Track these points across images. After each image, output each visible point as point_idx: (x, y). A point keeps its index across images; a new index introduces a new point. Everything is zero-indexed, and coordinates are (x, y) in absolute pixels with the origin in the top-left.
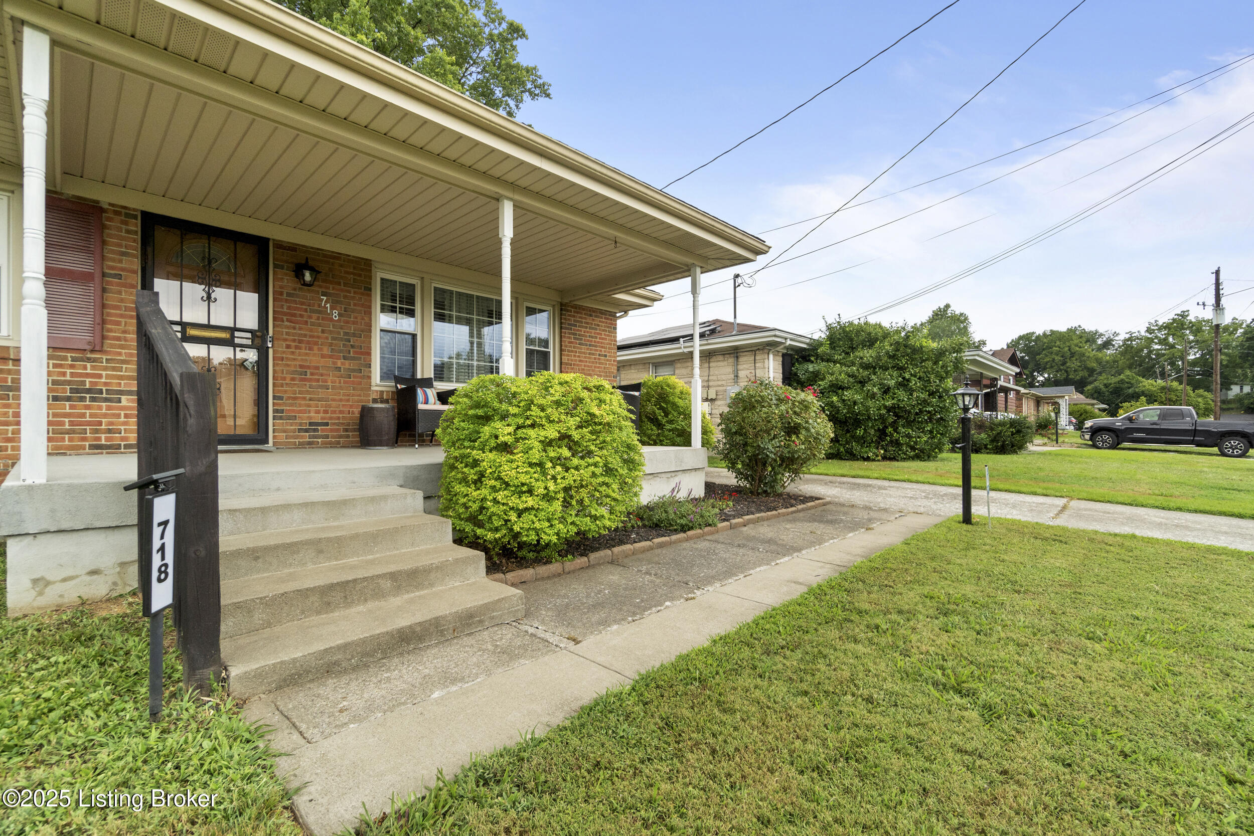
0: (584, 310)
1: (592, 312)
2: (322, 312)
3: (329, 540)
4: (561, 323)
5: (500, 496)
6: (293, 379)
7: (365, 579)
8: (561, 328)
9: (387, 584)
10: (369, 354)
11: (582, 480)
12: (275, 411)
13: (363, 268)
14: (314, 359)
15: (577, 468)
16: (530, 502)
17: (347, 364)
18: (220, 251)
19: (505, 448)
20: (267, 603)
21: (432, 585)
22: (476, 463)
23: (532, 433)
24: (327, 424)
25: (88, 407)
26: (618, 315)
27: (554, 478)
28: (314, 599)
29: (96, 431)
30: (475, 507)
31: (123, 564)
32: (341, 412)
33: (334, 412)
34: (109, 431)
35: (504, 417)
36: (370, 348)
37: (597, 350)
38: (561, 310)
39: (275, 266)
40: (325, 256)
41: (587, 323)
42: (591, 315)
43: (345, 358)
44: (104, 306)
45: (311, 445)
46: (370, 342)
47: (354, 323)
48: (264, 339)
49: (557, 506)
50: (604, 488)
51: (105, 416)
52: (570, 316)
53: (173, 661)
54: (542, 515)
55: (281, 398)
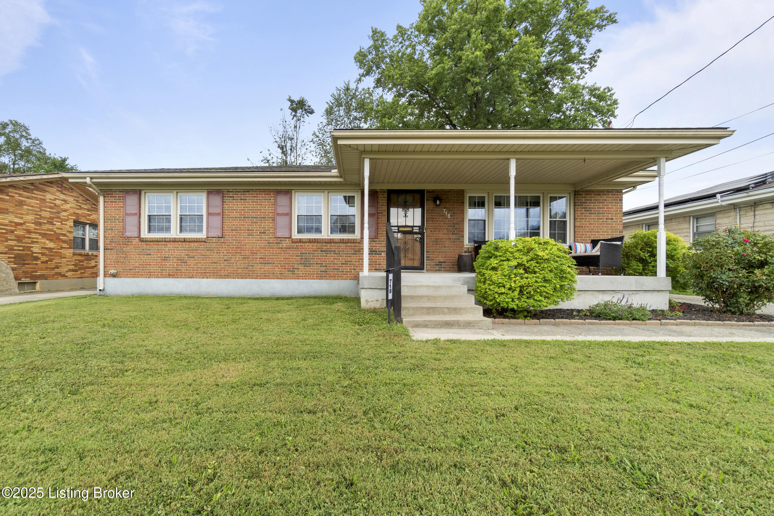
0: (593, 192)
1: (599, 193)
2: (444, 215)
3: (432, 296)
4: (575, 203)
5: (491, 287)
6: (433, 244)
7: (439, 308)
8: (575, 206)
9: (446, 311)
10: (463, 231)
11: (529, 283)
12: (427, 257)
13: (460, 193)
14: (441, 236)
15: (527, 278)
16: (503, 290)
17: (454, 237)
18: (409, 198)
19: (494, 269)
20: (413, 309)
21: (461, 314)
22: (484, 274)
23: (505, 263)
24: (445, 262)
25: (374, 257)
26: (624, 191)
27: (515, 282)
28: (425, 310)
29: (376, 264)
30: (483, 291)
31: (383, 299)
32: (451, 257)
33: (448, 257)
34: (379, 264)
35: (496, 257)
36: (463, 229)
37: (604, 216)
38: (575, 195)
39: (427, 200)
40: (445, 192)
41: (596, 200)
42: (599, 195)
43: (453, 234)
44: (378, 223)
45: (439, 271)
46: (463, 226)
47: (457, 218)
48: (423, 229)
49: (516, 293)
50: (543, 288)
51: (378, 259)
52: (582, 197)
53: (392, 317)
54: (509, 296)
55: (428, 252)
